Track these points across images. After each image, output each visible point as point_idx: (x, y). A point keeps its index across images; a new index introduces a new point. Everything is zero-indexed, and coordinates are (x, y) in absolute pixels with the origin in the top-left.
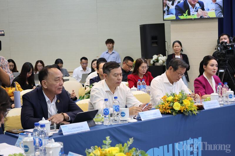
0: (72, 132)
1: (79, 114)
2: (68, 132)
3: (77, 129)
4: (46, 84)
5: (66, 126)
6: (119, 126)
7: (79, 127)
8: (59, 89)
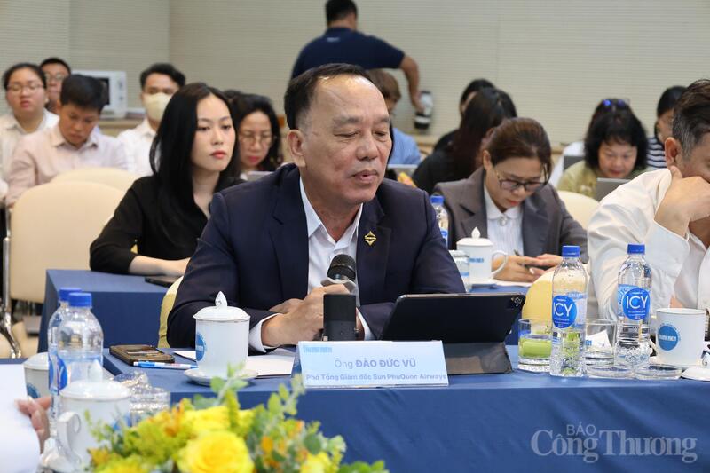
0: (349, 378)
1: (405, 299)
2: (328, 377)
3: (379, 370)
4: (302, 145)
5: (325, 350)
6: (611, 389)
7: (394, 363)
8: (354, 176)
